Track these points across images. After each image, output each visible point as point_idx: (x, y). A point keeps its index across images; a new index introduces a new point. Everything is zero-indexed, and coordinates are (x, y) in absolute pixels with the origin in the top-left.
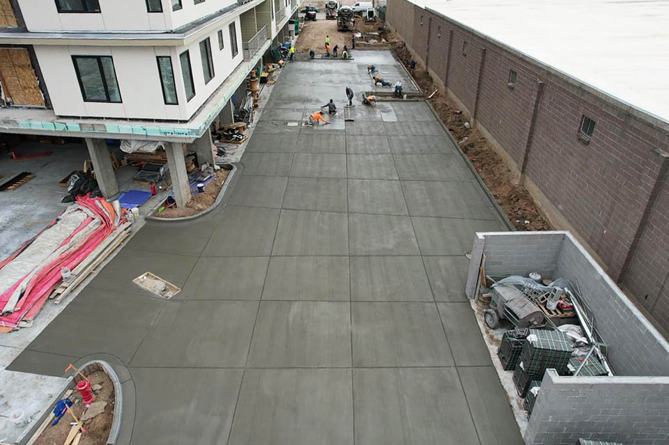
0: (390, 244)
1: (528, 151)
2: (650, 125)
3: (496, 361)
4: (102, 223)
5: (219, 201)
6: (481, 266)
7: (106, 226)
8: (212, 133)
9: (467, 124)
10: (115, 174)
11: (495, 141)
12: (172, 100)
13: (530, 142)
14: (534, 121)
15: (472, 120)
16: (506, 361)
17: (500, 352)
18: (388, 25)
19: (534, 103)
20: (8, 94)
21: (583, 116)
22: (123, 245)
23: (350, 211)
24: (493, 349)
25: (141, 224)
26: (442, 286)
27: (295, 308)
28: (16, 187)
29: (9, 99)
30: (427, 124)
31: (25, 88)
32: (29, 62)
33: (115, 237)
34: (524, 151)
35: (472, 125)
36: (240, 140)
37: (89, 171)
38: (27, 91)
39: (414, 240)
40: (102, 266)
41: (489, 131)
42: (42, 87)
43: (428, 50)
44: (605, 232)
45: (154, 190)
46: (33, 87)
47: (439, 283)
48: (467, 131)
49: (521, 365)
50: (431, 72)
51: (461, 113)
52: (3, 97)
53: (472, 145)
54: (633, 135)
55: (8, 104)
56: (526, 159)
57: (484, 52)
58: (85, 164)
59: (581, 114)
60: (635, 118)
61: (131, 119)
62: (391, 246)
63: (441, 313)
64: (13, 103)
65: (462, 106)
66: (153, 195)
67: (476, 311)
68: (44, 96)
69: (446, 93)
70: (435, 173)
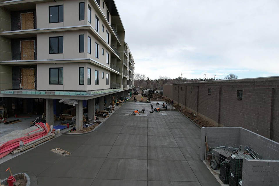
0: (166, 144)
1: (219, 114)
2: (263, 82)
3: (219, 181)
4: (44, 131)
5: (94, 130)
6: (205, 142)
7: (45, 132)
8: (95, 114)
9: (194, 115)
10: (54, 122)
11: (206, 117)
12: (82, 83)
13: (220, 110)
14: (220, 101)
15: (197, 113)
16: (224, 178)
17: (220, 176)
18: (164, 96)
19: (219, 95)
20: (22, 85)
21: (238, 91)
22: (50, 140)
23: (148, 135)
24: (217, 177)
25: (60, 135)
26: (190, 156)
27: (122, 161)
28: (12, 124)
29: (22, 87)
30: (179, 116)
31: (29, 83)
32: (34, 74)
33: (47, 136)
34: (218, 114)
35: (196, 114)
36: (106, 116)
37: (44, 118)
38: (29, 84)
39: (176, 143)
40: (38, 145)
41: (203, 115)
42: (36, 82)
43: (178, 97)
44: (258, 130)
45: (68, 126)
46: (32, 83)
47: (188, 155)
48: (195, 117)
49: (232, 174)
50: (180, 104)
51: (192, 113)
52: (20, 86)
53: (197, 121)
54: (257, 88)
55: (21, 89)
56: (219, 117)
57: (198, 87)
58: (43, 115)
59: (237, 90)
60: (257, 82)
61: (65, 91)
62: (166, 145)
63: (189, 164)
64: (23, 89)
65: (192, 110)
66: (67, 127)
67: (206, 164)
68: (35, 85)
69: (186, 108)
70: (183, 127)
